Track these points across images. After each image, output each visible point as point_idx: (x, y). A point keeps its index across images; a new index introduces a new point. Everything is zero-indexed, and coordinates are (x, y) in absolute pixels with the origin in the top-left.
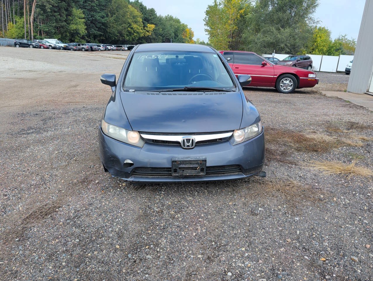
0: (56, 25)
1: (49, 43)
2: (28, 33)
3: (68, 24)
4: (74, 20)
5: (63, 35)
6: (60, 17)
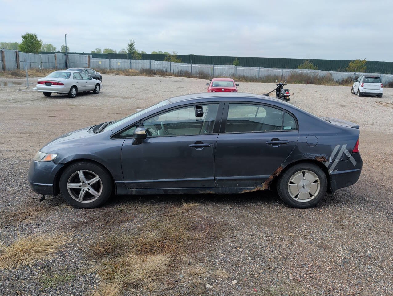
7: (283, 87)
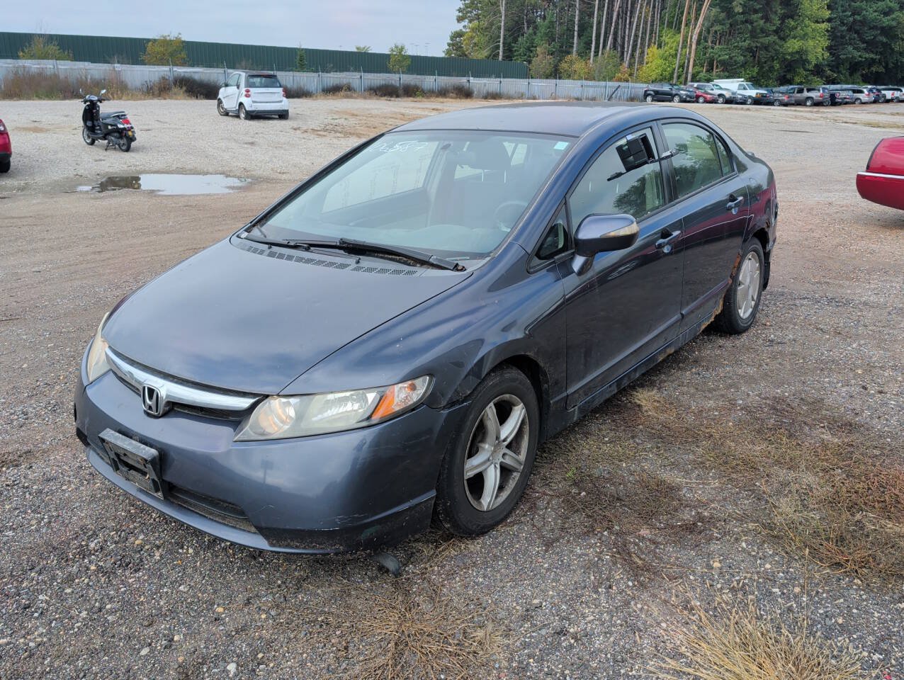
0: (750, 44)
1: (721, 88)
2: (683, 69)
3: (783, 39)
4: (799, 29)
5: (763, 67)
6: (765, 22)
7: (99, 107)
